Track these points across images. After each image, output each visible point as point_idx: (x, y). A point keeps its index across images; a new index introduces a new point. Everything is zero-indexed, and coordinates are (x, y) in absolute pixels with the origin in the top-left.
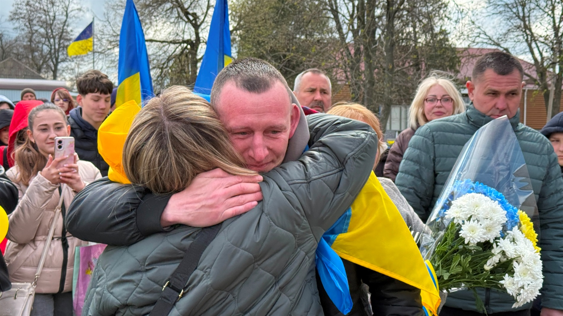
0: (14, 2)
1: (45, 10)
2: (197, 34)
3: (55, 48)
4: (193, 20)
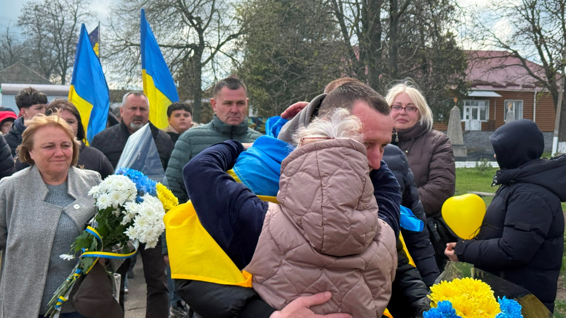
0: (23, 7)
1: (53, 15)
2: (201, 38)
3: (63, 53)
4: (197, 24)
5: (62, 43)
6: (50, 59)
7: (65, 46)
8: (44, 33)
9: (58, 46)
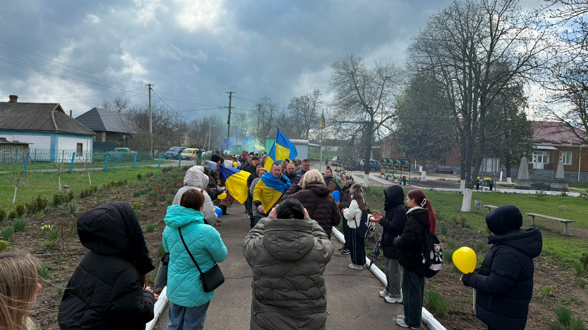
0: (291, 100)
1: (304, 103)
2: (372, 118)
3: (308, 122)
4: (370, 111)
5: (308, 117)
6: (302, 124)
7: (309, 118)
8: (300, 112)
9: (306, 119)
